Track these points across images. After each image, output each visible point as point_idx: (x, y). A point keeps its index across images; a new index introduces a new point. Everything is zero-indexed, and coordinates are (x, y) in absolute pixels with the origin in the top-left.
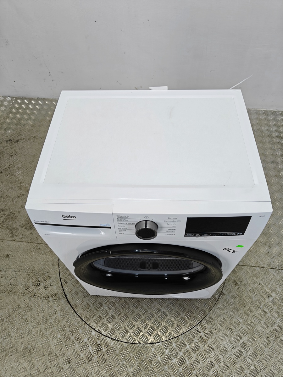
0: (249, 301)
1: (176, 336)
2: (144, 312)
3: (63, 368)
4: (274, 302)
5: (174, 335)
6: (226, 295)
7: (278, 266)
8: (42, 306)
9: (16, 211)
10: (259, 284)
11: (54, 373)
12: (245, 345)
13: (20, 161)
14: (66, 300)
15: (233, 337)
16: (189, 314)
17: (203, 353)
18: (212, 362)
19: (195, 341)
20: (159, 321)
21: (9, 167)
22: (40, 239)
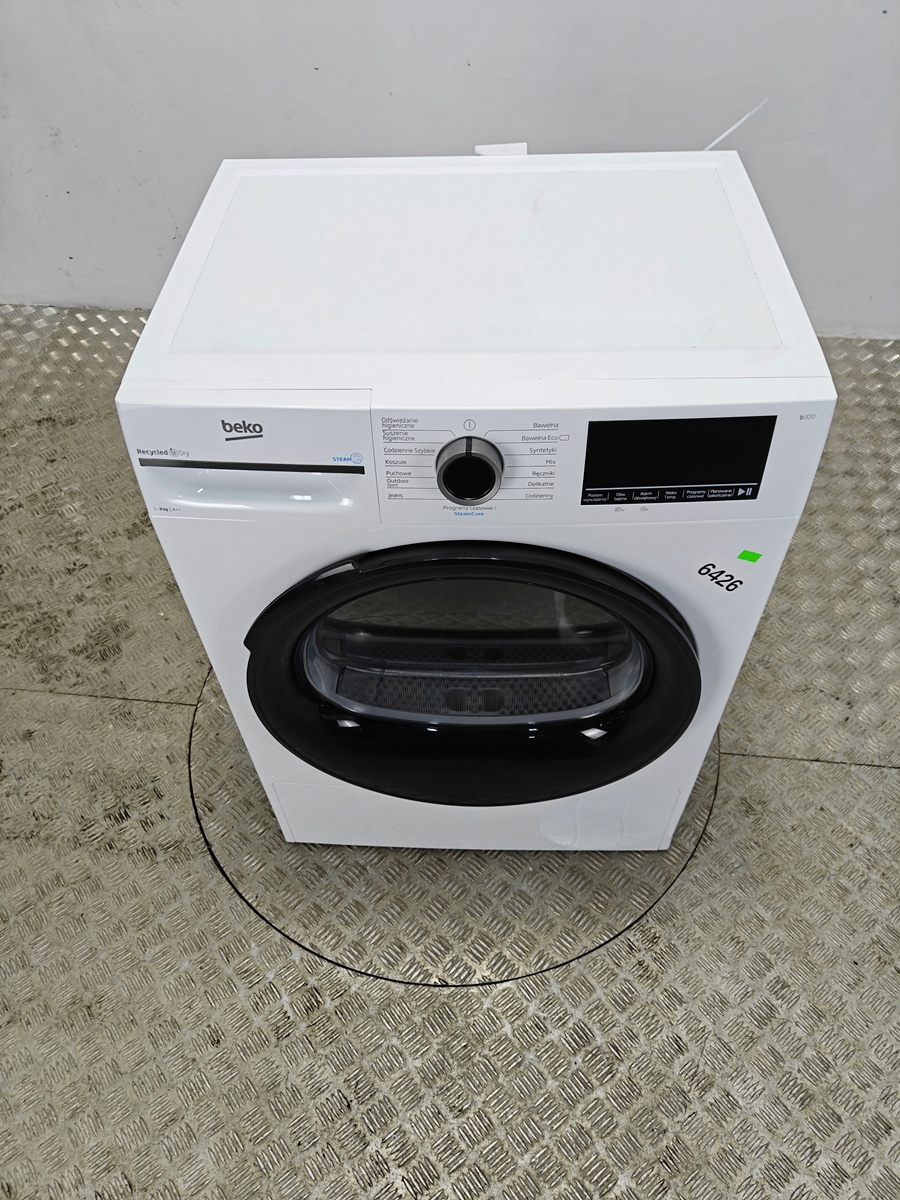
0: (791, 858)
1: (560, 963)
2: (460, 891)
3: (194, 1060)
4: (869, 860)
5: (555, 960)
6: (717, 841)
7: (879, 757)
8: (131, 879)
9: (61, 610)
10: (822, 809)
11: (167, 1075)
12: (783, 988)
13: (77, 473)
14: (210, 858)
15: (745, 962)
16: (600, 898)
17: (650, 1011)
18: (677, 1040)
19: (622, 976)
20: (506, 918)
21: (44, 490)
22: (133, 688)
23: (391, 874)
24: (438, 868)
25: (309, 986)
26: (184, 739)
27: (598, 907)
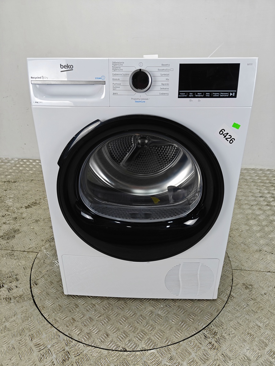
0: (266, 304)
1: (175, 342)
2: (133, 314)
5: (173, 341)
6: (236, 298)
13: (13, 193)
14: (32, 301)
15: (255, 343)
16: (191, 317)
17: (216, 363)
19: (203, 348)
21: (1, 197)
22: (17, 247)
23: (105, 307)
24: (125, 305)
25: (65, 351)
26: (31, 262)
27: (190, 320)
